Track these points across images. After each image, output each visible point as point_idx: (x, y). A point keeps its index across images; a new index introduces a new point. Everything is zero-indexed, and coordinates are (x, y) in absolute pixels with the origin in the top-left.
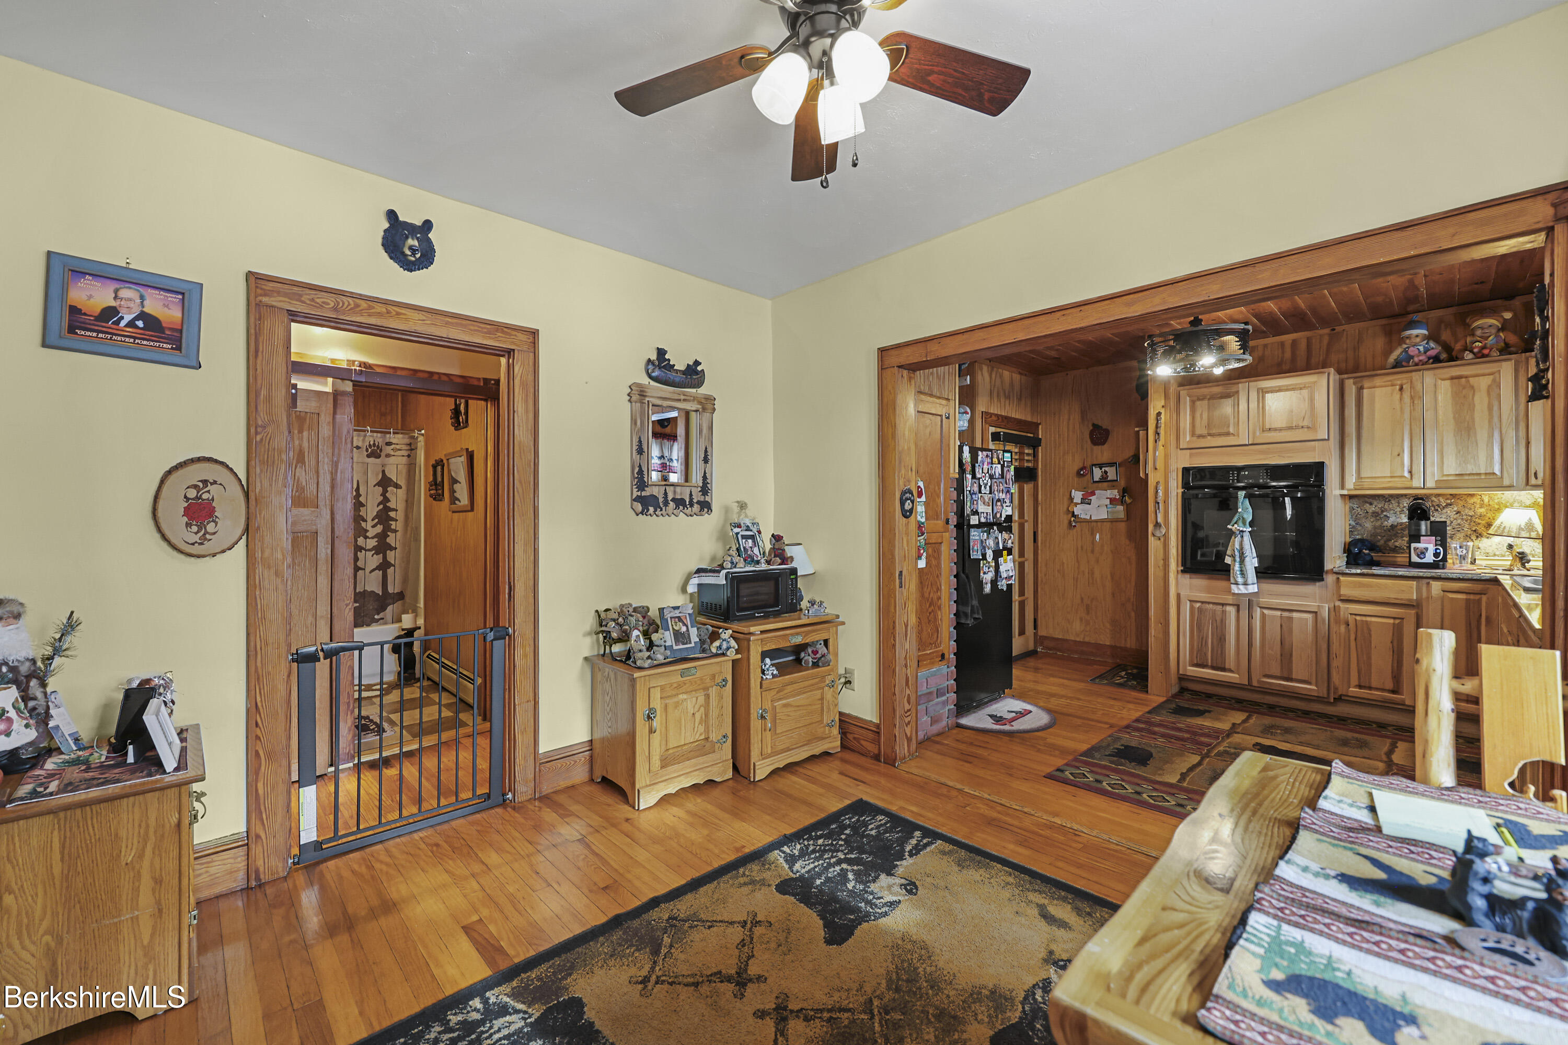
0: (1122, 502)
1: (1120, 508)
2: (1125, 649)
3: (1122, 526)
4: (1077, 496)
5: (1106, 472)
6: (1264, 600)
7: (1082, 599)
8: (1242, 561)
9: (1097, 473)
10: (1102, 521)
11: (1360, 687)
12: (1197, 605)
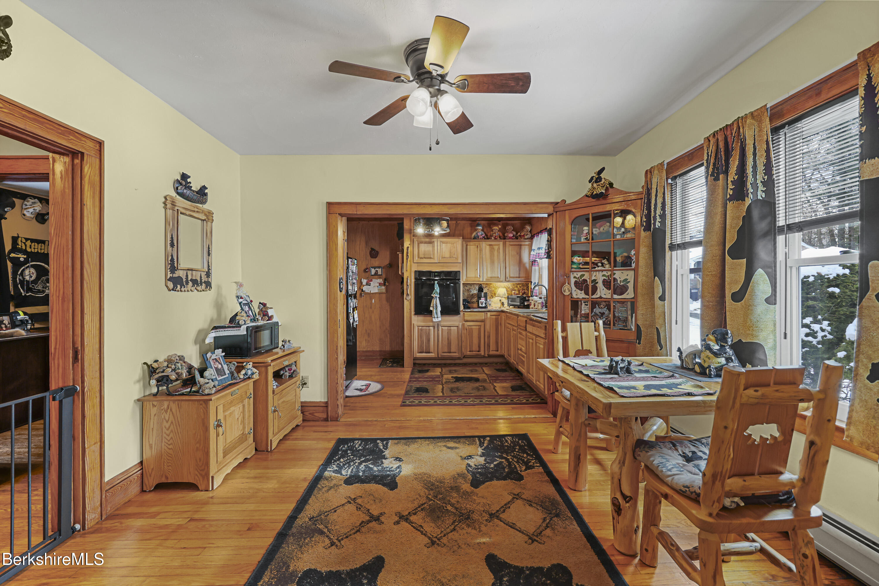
0: (384, 285)
1: (383, 287)
2: (385, 352)
3: (384, 296)
4: (364, 281)
5: (377, 271)
6: (443, 323)
7: (366, 329)
8: (436, 309)
9: (373, 271)
10: (375, 293)
11: (470, 351)
12: (420, 328)
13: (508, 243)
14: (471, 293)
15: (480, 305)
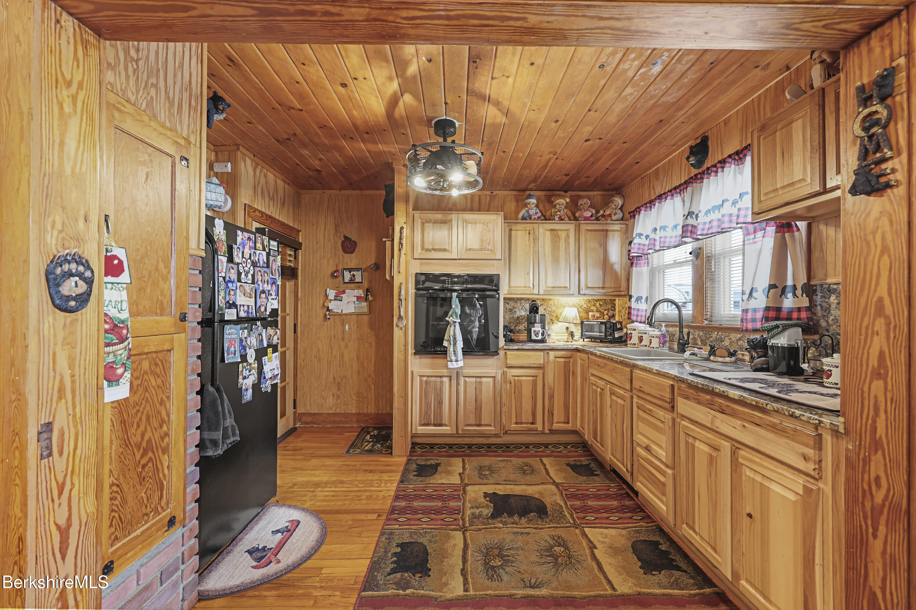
0: (366, 300)
1: (364, 304)
2: (366, 415)
3: (366, 318)
4: (332, 293)
5: (354, 275)
6: (466, 371)
7: (334, 378)
8: (455, 344)
9: (347, 276)
10: (351, 314)
11: (516, 423)
12: (425, 379)
13: (584, 227)
14: (516, 316)
15: (534, 337)
